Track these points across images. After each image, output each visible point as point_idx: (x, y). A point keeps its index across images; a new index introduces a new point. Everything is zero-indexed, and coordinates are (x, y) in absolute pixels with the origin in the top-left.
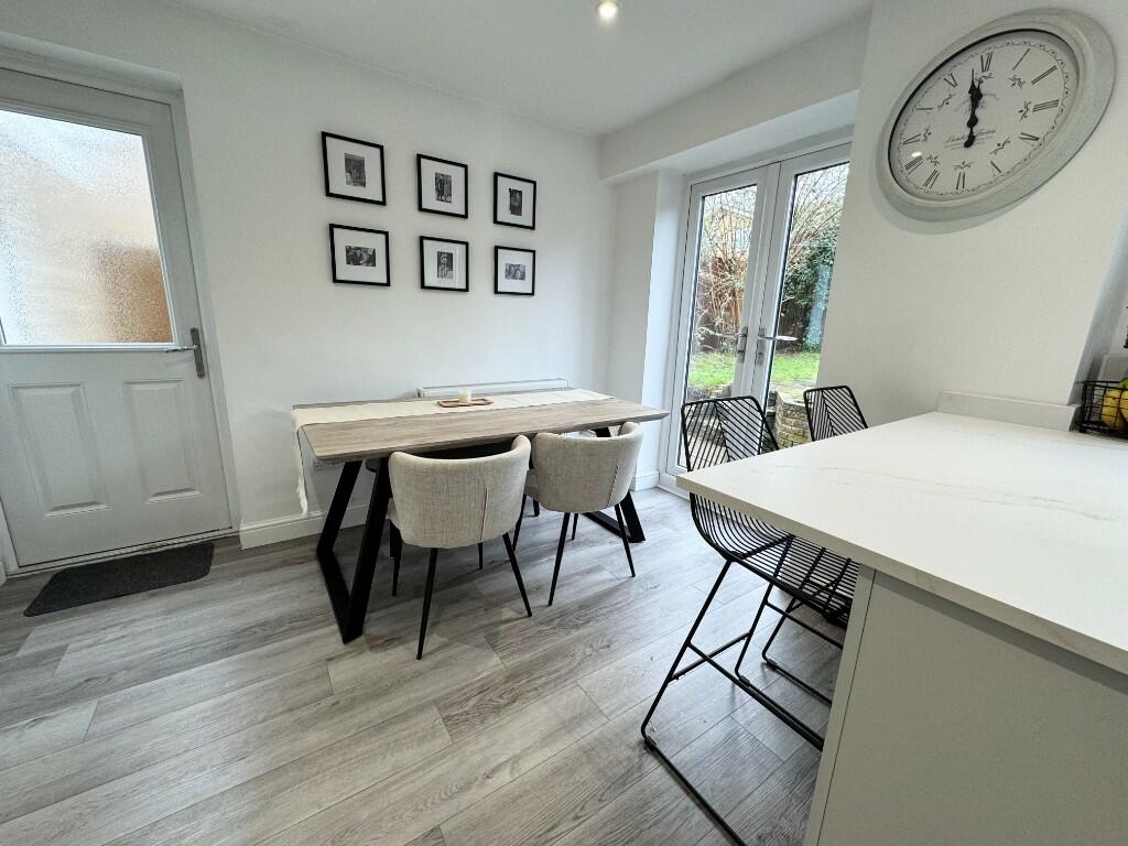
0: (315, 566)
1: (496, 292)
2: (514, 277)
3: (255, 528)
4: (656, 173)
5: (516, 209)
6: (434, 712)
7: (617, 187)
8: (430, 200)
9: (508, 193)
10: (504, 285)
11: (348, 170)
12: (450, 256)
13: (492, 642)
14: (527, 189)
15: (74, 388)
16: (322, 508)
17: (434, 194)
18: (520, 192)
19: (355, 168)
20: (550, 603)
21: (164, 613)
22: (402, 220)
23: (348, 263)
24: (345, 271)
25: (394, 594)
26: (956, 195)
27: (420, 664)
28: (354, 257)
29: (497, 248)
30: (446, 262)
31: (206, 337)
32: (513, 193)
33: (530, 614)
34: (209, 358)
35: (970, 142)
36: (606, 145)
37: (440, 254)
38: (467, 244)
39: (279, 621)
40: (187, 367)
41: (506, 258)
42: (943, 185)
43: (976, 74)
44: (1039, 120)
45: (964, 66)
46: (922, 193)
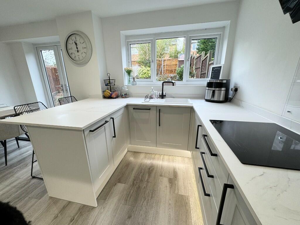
4: (20, 42)
26: (79, 61)
35: (78, 52)
42: (77, 58)
43: (75, 39)
44: (85, 50)
45: (73, 37)
46: (74, 59)
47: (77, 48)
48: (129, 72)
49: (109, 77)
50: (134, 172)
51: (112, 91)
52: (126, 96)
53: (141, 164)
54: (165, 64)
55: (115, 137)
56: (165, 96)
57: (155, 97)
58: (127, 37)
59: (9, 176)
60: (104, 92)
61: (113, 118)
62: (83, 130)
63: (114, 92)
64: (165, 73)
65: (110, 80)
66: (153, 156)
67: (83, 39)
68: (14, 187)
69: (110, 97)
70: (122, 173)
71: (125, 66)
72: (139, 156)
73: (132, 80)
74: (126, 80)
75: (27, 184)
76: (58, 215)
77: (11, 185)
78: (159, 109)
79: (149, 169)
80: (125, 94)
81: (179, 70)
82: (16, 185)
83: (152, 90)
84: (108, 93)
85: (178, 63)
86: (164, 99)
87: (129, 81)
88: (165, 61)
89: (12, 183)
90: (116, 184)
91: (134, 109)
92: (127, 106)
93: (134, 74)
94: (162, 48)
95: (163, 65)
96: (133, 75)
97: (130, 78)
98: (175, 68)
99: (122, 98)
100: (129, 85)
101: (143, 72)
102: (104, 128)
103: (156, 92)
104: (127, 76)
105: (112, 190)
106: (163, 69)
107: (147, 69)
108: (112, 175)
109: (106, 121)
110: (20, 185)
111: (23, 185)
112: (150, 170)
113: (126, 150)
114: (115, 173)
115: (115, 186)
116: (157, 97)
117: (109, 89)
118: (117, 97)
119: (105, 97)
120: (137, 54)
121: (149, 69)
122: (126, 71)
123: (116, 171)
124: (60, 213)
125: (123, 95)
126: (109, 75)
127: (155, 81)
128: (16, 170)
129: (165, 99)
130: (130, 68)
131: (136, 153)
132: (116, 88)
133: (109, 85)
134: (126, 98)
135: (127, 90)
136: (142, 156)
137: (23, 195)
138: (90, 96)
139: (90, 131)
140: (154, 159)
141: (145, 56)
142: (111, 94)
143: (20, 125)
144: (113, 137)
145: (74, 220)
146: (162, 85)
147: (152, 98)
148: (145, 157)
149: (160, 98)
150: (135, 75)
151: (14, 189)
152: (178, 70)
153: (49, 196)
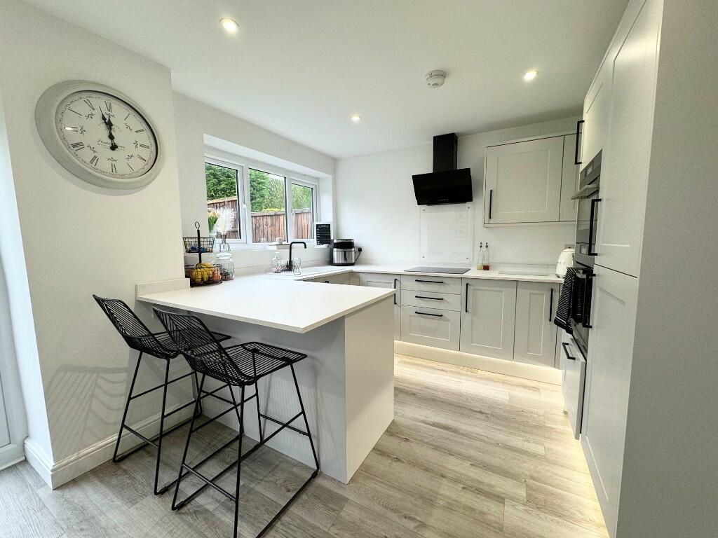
35: (113, 148)
42: (103, 166)
43: (105, 108)
44: (144, 152)
45: (96, 101)
46: (90, 167)
47: (111, 137)
49: (198, 231)
133: (196, 252)
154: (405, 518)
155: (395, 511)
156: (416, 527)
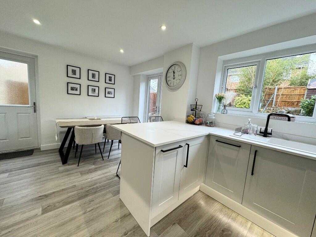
0: (58, 153)
1: (105, 97)
2: (110, 94)
3: (44, 146)
4: (140, 75)
5: (110, 80)
6: (79, 173)
7: (134, 76)
8: (90, 78)
9: (108, 77)
10: (107, 95)
11: (72, 72)
12: (95, 89)
13: (94, 164)
14: (113, 77)
15: (5, 114)
16: (61, 142)
17: (92, 77)
18: (111, 77)
19: (74, 72)
20: (108, 158)
21: (22, 161)
22: (84, 82)
23: (71, 90)
24: (70, 92)
25: (75, 157)
26: (173, 86)
27: (78, 167)
28: (72, 89)
29: (106, 88)
30: (94, 90)
31: (37, 104)
32: (109, 77)
33: (103, 160)
34: (37, 109)
35: (174, 79)
36: (131, 68)
37: (92, 89)
38: (99, 87)
39: (49, 162)
40: (32, 110)
41: (107, 90)
42: (172, 85)
43: (174, 69)
44: (180, 77)
45: (173, 68)
46: (170, 85)
47: (174, 76)
48: (220, 99)
49: (197, 102)
50: (200, 222)
51: (196, 117)
52: (211, 124)
53: (213, 217)
54: (280, 93)
55: (186, 166)
56: (271, 134)
57: (251, 132)
58: (225, 62)
59: (107, 167)
60: (188, 116)
61: (188, 145)
62: (156, 147)
63: (198, 118)
64: (279, 106)
65: (197, 106)
66: (234, 215)
67: (181, 68)
68: (105, 177)
69: (193, 123)
70: (185, 214)
71: (217, 91)
72: (213, 203)
73: (222, 108)
74: (215, 107)
75: (112, 179)
76: (119, 220)
77: (105, 175)
78: (256, 151)
79: (223, 231)
80: (210, 122)
81: (307, 102)
82: (107, 176)
83: (249, 123)
84: (192, 118)
85: (306, 93)
86: (267, 138)
87: (219, 108)
88: (280, 90)
89: (106, 173)
90: (174, 224)
91: (217, 141)
92: (209, 136)
93: (226, 101)
94: (278, 73)
95: (275, 94)
96: (224, 101)
97: (220, 106)
98: (299, 99)
99: (206, 126)
100: (218, 113)
101: (242, 101)
102: (176, 152)
103: (256, 126)
104: (217, 103)
105: (169, 229)
106: (274, 100)
107: (248, 99)
108: (174, 210)
109: (180, 146)
110: (109, 177)
111: (110, 178)
112: (225, 233)
113: (197, 189)
114: (178, 209)
115: (173, 225)
116: (255, 133)
117: (194, 115)
118: (200, 124)
119: (188, 122)
120: (237, 81)
121: (250, 98)
122: (217, 98)
123: (180, 208)
124: (120, 219)
125: (207, 123)
126: (197, 100)
127: (255, 112)
128: (111, 165)
129: (270, 138)
130: (222, 94)
131: (209, 198)
132: (201, 115)
133: (194, 111)
134: (210, 126)
135: (214, 118)
136: (217, 206)
137: (107, 186)
138: (174, 118)
139: (162, 151)
140: (234, 219)
141: (249, 83)
142: (195, 120)
143: (121, 132)
144: (184, 166)
145: (127, 235)
146: (266, 119)
147: (247, 133)
148: (221, 211)
149: (259, 135)
150: (228, 103)
151: (105, 179)
152: (304, 103)
153: (120, 197)
154: (92, 209)
155: (97, 208)
156: (87, 210)
